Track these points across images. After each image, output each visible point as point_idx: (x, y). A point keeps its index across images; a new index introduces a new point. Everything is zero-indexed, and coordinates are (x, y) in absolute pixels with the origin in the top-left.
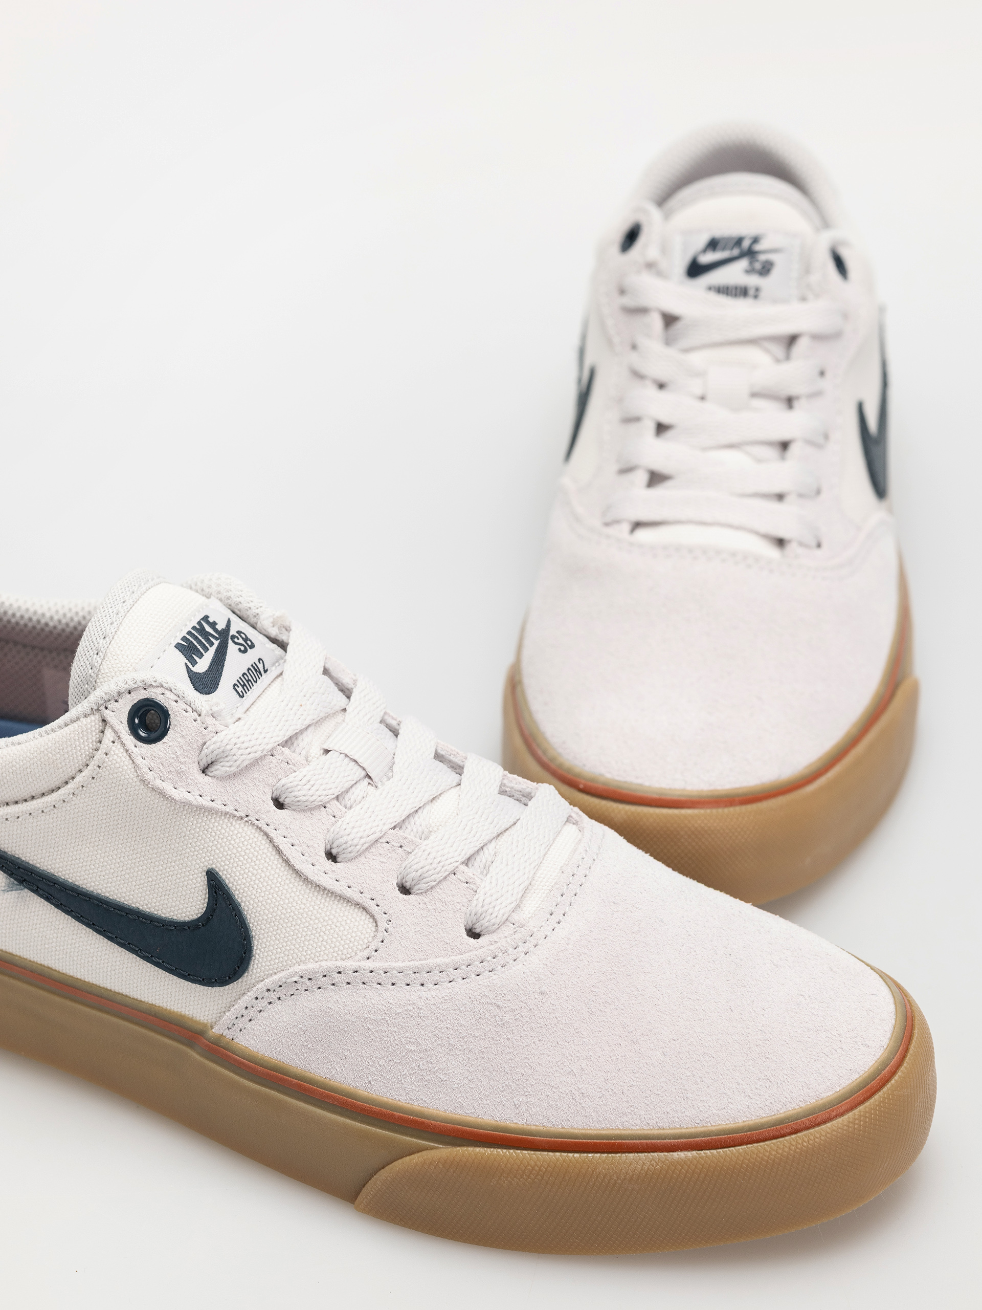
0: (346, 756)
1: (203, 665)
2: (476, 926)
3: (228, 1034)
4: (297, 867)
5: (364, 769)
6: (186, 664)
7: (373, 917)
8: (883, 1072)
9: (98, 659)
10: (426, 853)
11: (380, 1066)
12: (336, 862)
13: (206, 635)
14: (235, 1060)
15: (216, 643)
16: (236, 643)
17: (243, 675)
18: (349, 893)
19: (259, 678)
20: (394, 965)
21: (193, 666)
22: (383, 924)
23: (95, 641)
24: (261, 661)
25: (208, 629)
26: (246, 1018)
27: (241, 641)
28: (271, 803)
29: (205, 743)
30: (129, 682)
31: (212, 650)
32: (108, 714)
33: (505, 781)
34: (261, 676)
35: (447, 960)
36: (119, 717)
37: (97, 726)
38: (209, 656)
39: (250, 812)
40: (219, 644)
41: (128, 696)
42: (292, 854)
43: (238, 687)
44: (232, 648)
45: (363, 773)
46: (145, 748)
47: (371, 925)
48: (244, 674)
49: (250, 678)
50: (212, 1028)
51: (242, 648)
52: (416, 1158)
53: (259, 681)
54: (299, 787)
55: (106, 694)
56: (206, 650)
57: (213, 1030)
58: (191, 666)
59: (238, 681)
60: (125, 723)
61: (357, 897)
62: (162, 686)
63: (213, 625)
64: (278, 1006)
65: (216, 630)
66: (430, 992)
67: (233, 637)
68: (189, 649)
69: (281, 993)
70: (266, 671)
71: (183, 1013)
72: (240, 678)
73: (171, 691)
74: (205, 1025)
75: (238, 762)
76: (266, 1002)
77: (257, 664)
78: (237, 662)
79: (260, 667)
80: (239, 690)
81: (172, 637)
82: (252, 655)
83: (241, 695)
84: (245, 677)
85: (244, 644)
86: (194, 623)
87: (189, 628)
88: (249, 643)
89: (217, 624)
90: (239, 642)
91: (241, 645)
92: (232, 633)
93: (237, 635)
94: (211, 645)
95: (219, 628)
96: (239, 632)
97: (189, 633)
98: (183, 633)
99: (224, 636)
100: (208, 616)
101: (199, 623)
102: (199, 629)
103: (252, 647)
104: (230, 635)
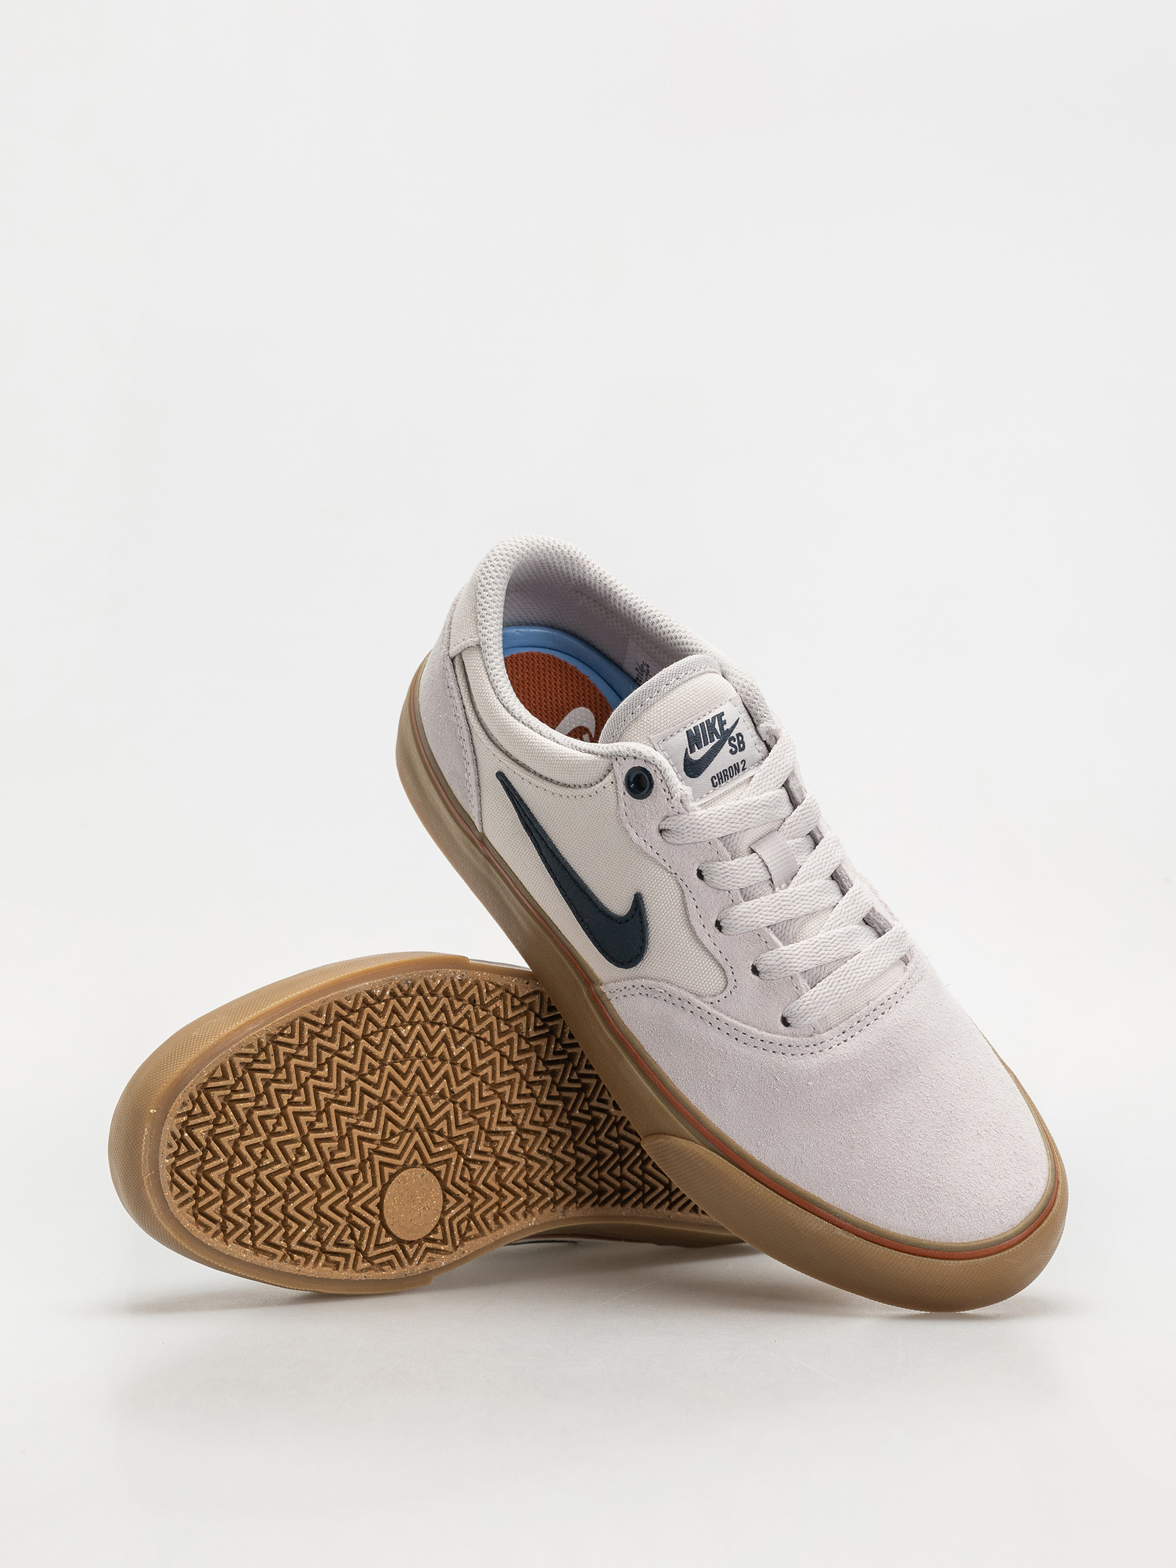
0: (763, 861)
1: (698, 755)
2: (789, 1019)
3: (608, 995)
4: (692, 923)
5: (770, 874)
6: (687, 749)
7: (726, 978)
8: (1003, 1243)
9: (631, 717)
10: (779, 956)
11: (688, 1074)
12: (721, 931)
13: (713, 731)
14: (605, 1014)
15: (716, 740)
16: (731, 744)
17: (723, 771)
18: (718, 956)
19: (736, 774)
20: (725, 1017)
21: (691, 753)
22: (730, 987)
23: (634, 705)
24: (743, 762)
25: (717, 726)
26: (623, 994)
27: (736, 743)
28: (695, 872)
29: (668, 817)
30: (637, 752)
31: (711, 745)
32: (616, 764)
33: (871, 914)
34: (739, 772)
35: (759, 1033)
36: (622, 770)
37: (607, 766)
38: (706, 749)
39: (678, 873)
40: (718, 742)
41: (633, 760)
42: (693, 913)
43: (715, 779)
44: (727, 747)
45: (769, 877)
46: (628, 797)
47: (722, 983)
48: (726, 770)
49: (728, 774)
50: (601, 985)
51: (734, 750)
52: (684, 1142)
53: (735, 777)
54: (717, 874)
55: (619, 751)
56: (706, 744)
57: (601, 987)
58: (689, 753)
59: (717, 774)
60: (624, 775)
61: (722, 961)
62: (656, 766)
63: (722, 724)
64: (645, 999)
65: (721, 728)
66: (738, 1047)
67: (733, 738)
68: (694, 740)
69: (649, 992)
70: (743, 769)
71: (588, 963)
72: (720, 773)
73: (661, 772)
74: (598, 980)
75: (684, 840)
76: (638, 992)
77: (740, 763)
78: (724, 759)
79: (741, 766)
80: (715, 781)
81: (689, 722)
82: (739, 756)
83: (714, 786)
84: (725, 772)
85: (737, 745)
86: (709, 717)
87: (704, 720)
88: (742, 745)
89: (725, 723)
90: (734, 743)
91: (734, 746)
92: (734, 734)
93: (736, 737)
94: (712, 740)
95: (726, 727)
96: (739, 735)
97: (702, 725)
98: (697, 723)
99: (726, 735)
100: (722, 714)
101: (713, 718)
102: (710, 724)
103: (742, 749)
104: (731, 735)
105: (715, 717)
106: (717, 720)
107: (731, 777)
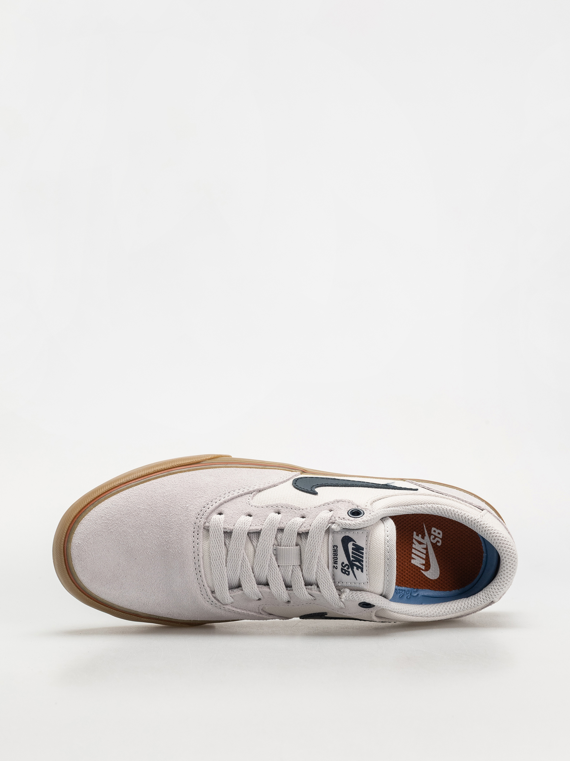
0: (290, 547)
1: (350, 546)
5: (282, 546)
13: (357, 560)
15: (352, 559)
16: (346, 565)
24: (336, 568)
25: (357, 563)
27: (346, 568)
31: (351, 554)
34: (333, 563)
38: (350, 551)
44: (346, 562)
51: (344, 565)
53: (333, 560)
56: (353, 553)
58: (354, 542)
59: (337, 550)
65: (356, 566)
67: (348, 568)
68: (358, 549)
77: (336, 565)
78: (342, 558)
79: (335, 565)
80: (335, 547)
81: (367, 552)
82: (339, 566)
83: (334, 546)
84: (336, 555)
85: (345, 568)
86: (364, 563)
87: (364, 559)
88: (344, 571)
89: (357, 569)
90: (346, 567)
91: (345, 567)
92: (350, 570)
93: (348, 570)
94: (353, 557)
95: (355, 568)
96: (348, 574)
97: (362, 557)
98: (364, 556)
99: (351, 565)
100: (362, 571)
101: (362, 565)
102: (360, 561)
103: (342, 569)
104: (350, 569)
105: (363, 566)
106: (361, 566)
107: (334, 557)
